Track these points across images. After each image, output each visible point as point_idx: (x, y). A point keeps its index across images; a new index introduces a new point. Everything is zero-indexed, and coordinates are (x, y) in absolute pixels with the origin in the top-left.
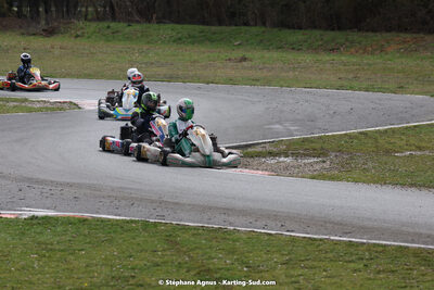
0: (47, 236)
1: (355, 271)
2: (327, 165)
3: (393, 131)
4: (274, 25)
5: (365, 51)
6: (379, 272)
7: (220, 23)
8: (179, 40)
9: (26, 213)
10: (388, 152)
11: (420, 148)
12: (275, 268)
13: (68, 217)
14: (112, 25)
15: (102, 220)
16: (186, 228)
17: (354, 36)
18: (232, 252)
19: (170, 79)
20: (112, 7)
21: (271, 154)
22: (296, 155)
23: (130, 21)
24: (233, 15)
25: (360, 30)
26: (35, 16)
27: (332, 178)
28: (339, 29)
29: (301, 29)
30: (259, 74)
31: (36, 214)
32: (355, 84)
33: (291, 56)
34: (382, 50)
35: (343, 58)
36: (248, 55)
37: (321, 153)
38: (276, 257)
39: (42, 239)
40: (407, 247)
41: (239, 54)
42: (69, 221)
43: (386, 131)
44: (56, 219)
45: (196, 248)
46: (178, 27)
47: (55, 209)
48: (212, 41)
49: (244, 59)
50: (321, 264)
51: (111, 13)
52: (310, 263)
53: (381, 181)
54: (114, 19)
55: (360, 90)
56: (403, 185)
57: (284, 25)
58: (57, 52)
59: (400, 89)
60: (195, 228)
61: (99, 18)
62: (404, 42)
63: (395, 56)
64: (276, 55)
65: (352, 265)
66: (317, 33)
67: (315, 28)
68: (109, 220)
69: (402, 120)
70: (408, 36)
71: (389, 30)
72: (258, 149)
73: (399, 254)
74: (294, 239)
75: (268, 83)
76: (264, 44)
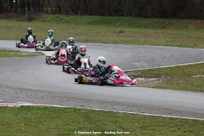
0: (29, 115)
1: (173, 131)
2: (160, 82)
3: (192, 65)
4: (136, 16)
5: (178, 28)
6: (185, 132)
7: (110, 15)
8: (91, 23)
9: (19, 104)
10: (189, 75)
12: (136, 130)
13: (39, 106)
14: (60, 16)
15: (55, 108)
16: (94, 111)
17: (173, 21)
18: (116, 122)
19: (87, 41)
20: (59, 7)
22: (146, 77)
23: (68, 14)
24: (116, 11)
25: (176, 18)
26: (23, 12)
27: (163, 88)
28: (166, 18)
29: (148, 17)
30: (128, 39)
31: (24, 105)
32: (174, 44)
33: (143, 30)
34: (186, 27)
35: (168, 32)
36: (123, 30)
37: (157, 76)
38: (136, 125)
39: (26, 116)
40: (198, 120)
41: (119, 29)
42: (39, 108)
43: (188, 66)
44: (33, 107)
45: (99, 121)
46: (91, 17)
47: (32, 102)
48: (107, 23)
49: (121, 32)
50: (158, 128)
51: (59, 10)
52: (153, 128)
53: (185, 89)
54: (60, 13)
55: (176, 46)
56: (196, 91)
57: (140, 16)
59: (195, 46)
60: (98, 111)
61: (53, 13)
62: (197, 24)
63: (192, 30)
64: (136, 30)
65: (172, 129)
66: (156, 20)
67: (155, 17)
68: (58, 108)
69: (196, 61)
70: (199, 21)
71: (190, 18)
72: (128, 74)
73: (194, 124)
74: (145, 116)
75: (132, 43)
76: (131, 25)
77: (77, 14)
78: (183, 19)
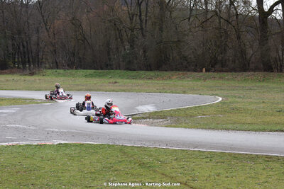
0: (69, 151)
2: (169, 122)
3: (190, 108)
5: (163, 79)
7: (102, 69)
10: (191, 116)
11: (204, 115)
14: (57, 70)
15: (89, 144)
17: (158, 73)
21: (143, 118)
23: (64, 69)
26: (24, 68)
27: (174, 127)
28: (151, 70)
33: (134, 81)
34: (170, 78)
36: (118, 81)
37: (164, 117)
43: (187, 108)
44: (70, 144)
46: (85, 71)
47: (67, 140)
48: (100, 76)
49: (116, 82)
51: (56, 66)
54: (57, 68)
56: (206, 129)
57: (128, 69)
58: (38, 81)
61: (51, 68)
64: (128, 81)
67: (141, 70)
69: (192, 104)
71: (172, 70)
72: (137, 116)
76: (121, 77)
77: (72, 69)
78: (166, 71)
